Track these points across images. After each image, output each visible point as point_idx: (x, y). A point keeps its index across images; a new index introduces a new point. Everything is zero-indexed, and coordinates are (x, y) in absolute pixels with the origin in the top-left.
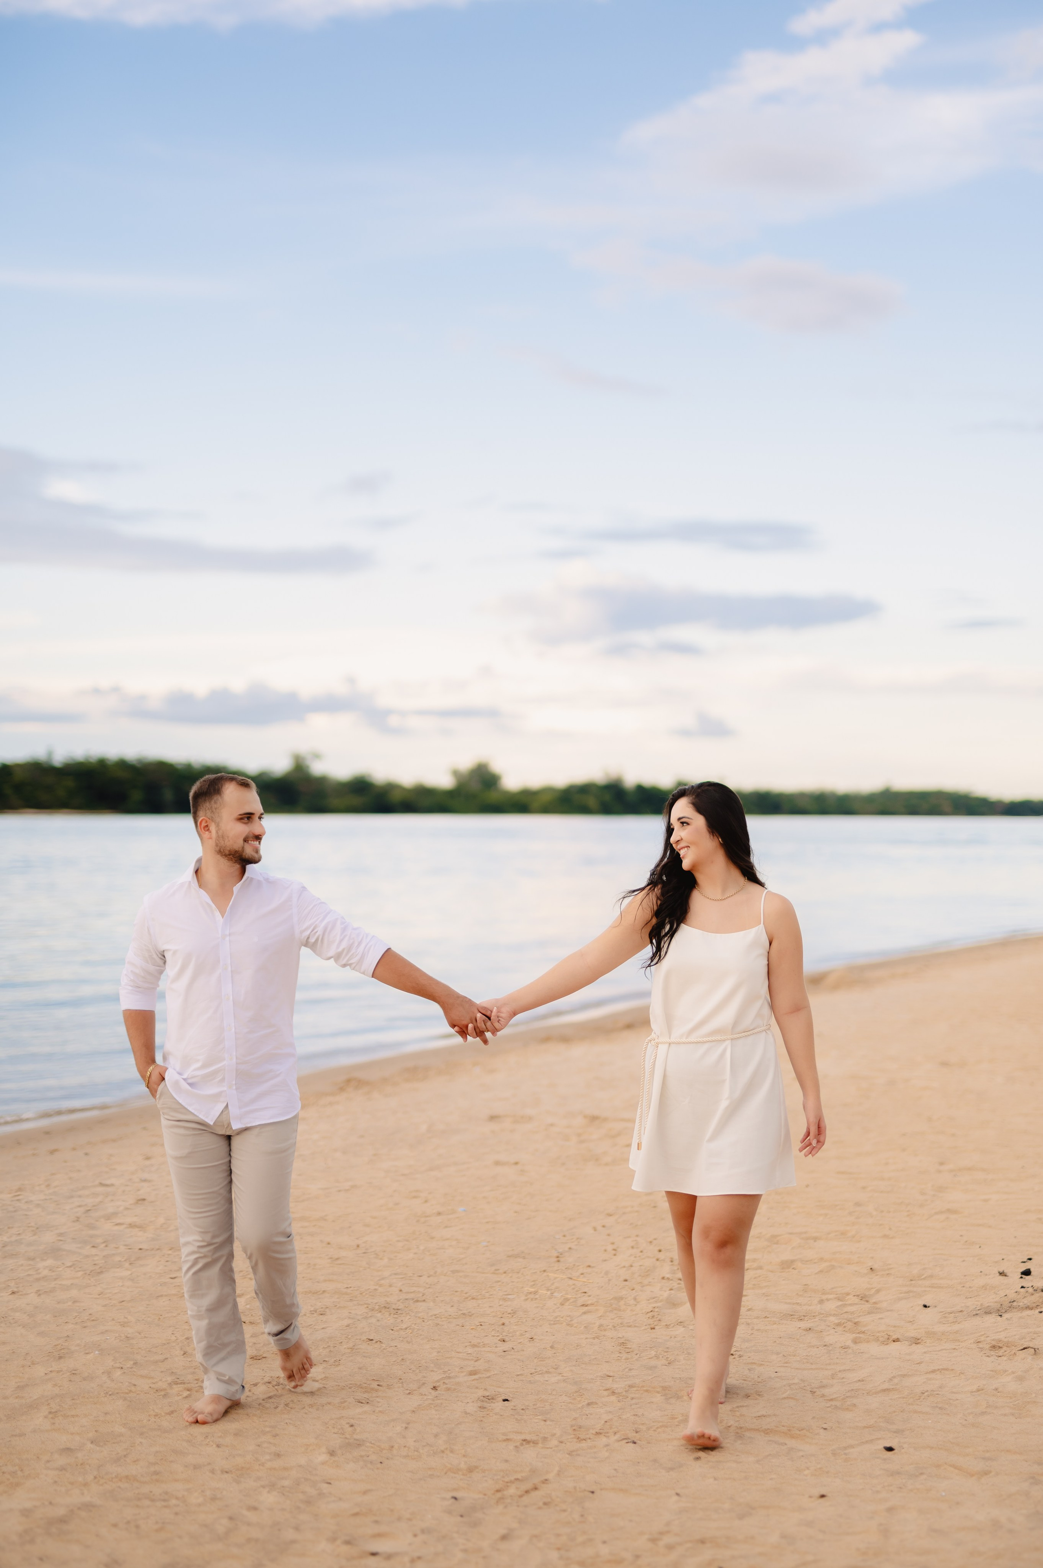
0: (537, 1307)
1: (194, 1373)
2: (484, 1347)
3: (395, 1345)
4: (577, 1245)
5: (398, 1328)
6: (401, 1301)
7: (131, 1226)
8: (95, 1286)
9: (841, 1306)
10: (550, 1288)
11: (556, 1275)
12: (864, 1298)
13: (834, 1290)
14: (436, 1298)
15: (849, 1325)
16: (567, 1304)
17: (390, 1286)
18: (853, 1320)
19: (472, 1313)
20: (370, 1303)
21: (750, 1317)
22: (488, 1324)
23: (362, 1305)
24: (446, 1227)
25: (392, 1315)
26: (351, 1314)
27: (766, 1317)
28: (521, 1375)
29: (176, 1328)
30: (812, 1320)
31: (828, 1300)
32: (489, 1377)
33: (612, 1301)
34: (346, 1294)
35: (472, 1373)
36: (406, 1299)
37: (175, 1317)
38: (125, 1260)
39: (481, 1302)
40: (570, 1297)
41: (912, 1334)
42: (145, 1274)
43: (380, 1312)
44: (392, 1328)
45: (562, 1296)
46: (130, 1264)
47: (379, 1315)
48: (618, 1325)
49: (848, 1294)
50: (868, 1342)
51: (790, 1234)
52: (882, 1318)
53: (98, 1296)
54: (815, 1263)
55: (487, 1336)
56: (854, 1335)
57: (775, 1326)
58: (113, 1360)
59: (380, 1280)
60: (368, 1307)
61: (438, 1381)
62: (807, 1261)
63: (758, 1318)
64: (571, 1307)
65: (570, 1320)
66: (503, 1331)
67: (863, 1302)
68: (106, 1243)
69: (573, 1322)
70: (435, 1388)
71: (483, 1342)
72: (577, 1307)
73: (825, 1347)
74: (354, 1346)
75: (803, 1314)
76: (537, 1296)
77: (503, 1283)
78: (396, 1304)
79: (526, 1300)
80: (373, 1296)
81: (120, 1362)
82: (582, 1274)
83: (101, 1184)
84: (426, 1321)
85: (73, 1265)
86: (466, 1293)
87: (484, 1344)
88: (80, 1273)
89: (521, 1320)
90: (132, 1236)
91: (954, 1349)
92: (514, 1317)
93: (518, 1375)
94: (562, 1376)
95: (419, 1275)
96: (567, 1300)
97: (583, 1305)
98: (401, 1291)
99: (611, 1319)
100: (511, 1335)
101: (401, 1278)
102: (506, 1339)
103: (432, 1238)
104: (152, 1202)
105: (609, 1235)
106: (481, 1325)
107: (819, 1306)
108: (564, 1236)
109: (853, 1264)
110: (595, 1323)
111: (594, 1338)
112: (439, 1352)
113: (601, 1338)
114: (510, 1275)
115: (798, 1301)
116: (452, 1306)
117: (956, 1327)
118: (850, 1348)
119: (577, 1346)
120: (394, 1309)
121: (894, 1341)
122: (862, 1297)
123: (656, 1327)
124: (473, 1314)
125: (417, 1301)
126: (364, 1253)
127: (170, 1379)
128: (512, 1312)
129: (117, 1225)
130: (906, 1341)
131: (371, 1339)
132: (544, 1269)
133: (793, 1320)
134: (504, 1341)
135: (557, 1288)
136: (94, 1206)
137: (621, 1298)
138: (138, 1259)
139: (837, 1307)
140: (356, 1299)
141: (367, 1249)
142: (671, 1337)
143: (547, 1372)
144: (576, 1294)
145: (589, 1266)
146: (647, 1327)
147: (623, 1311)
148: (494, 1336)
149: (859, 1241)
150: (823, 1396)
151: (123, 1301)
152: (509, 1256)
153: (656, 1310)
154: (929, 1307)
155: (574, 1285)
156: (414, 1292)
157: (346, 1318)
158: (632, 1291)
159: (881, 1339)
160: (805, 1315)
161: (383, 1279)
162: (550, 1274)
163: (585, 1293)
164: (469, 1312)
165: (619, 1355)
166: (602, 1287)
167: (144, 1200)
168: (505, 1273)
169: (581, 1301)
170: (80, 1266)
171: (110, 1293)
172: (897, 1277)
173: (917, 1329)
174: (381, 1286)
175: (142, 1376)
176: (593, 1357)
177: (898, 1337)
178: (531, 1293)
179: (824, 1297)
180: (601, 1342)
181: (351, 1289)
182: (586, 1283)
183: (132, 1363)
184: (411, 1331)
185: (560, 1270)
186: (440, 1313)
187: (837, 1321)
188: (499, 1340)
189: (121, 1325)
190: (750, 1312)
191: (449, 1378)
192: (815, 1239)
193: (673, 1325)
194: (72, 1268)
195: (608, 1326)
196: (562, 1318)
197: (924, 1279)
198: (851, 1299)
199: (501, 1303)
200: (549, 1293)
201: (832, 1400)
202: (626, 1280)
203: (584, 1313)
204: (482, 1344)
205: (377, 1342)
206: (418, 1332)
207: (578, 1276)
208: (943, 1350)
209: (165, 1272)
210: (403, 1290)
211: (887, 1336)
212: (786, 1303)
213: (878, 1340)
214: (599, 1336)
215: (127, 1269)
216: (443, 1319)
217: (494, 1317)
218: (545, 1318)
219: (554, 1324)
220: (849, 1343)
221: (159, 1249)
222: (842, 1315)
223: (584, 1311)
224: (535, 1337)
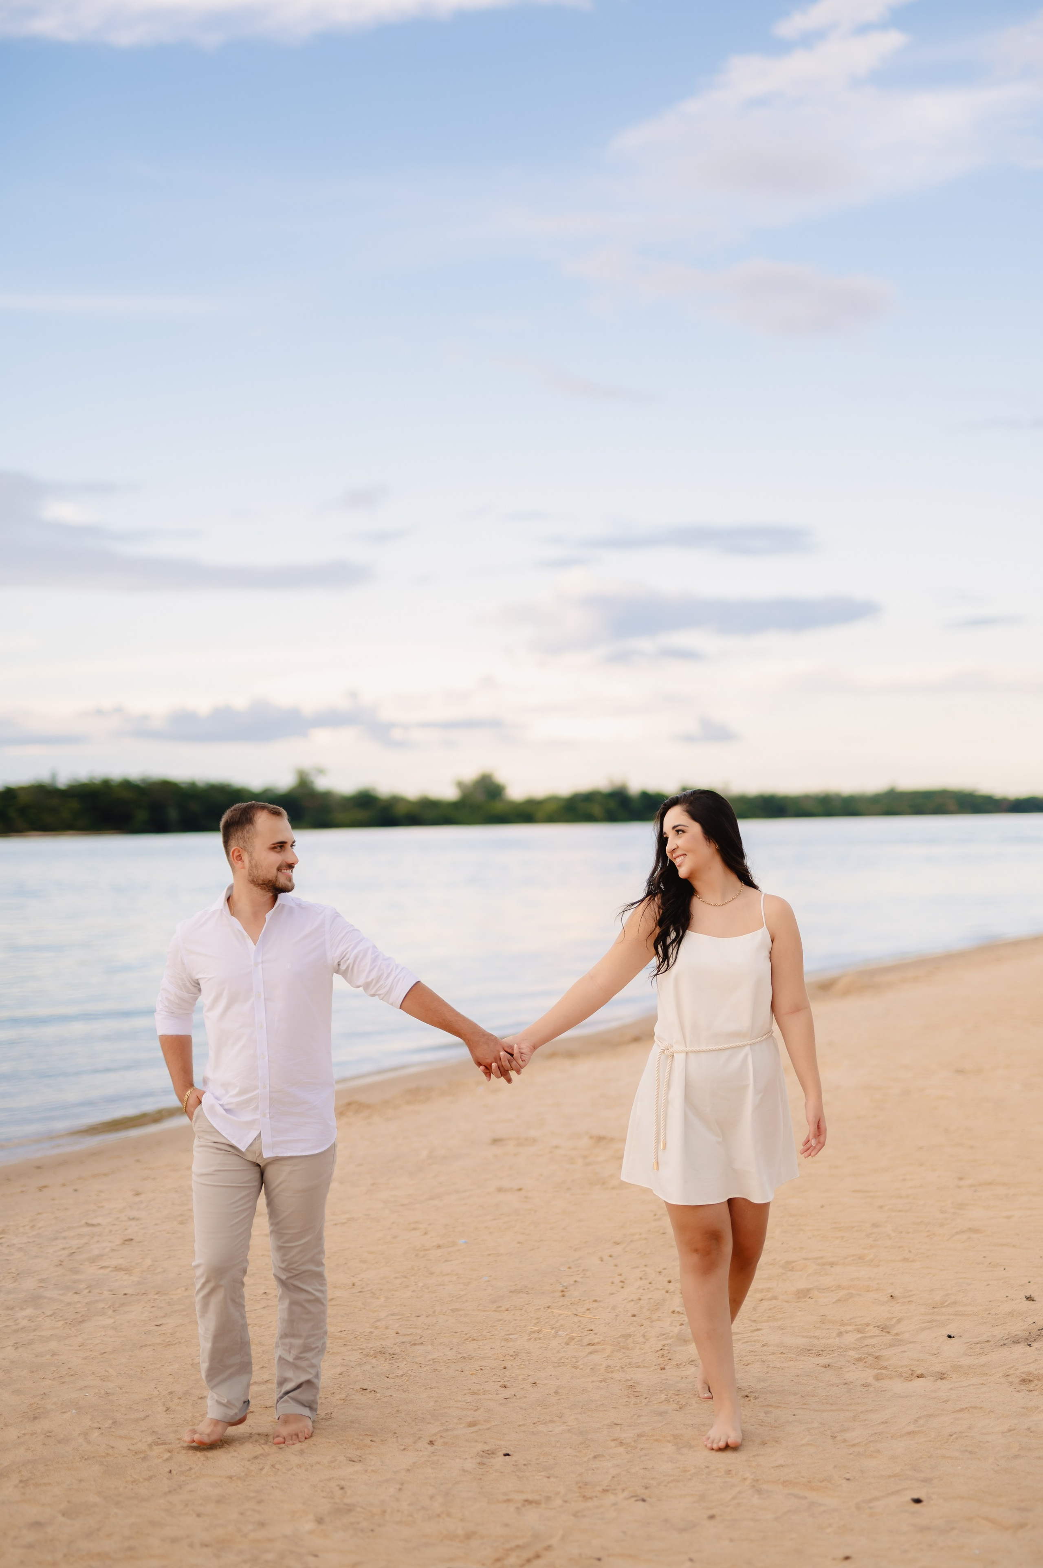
0: (542, 1347)
1: (176, 1432)
2: (484, 1394)
3: (391, 1394)
4: (582, 1277)
5: (394, 1375)
6: (398, 1344)
7: (117, 1269)
8: (76, 1336)
9: (861, 1338)
10: (554, 1326)
11: (560, 1312)
12: (884, 1329)
13: (853, 1321)
14: (435, 1340)
15: (870, 1360)
16: (572, 1343)
17: (387, 1328)
18: (874, 1354)
19: (472, 1356)
20: (364, 1348)
21: (765, 1354)
22: (488, 1368)
23: (356, 1350)
24: (446, 1261)
25: (388, 1360)
26: (345, 1361)
27: (782, 1353)
28: (524, 1425)
29: (159, 1381)
30: (831, 1356)
31: (847, 1332)
32: (488, 1429)
33: (619, 1339)
34: (340, 1338)
35: (472, 1424)
36: (403, 1342)
37: (158, 1368)
38: (108, 1307)
39: (482, 1344)
40: (576, 1335)
41: (937, 1368)
42: (128, 1322)
43: (375, 1357)
44: (388, 1376)
45: (567, 1334)
46: (114, 1311)
47: (374, 1361)
48: (626, 1366)
49: (868, 1325)
50: (891, 1378)
51: (806, 1259)
52: (904, 1352)
53: (78, 1348)
54: (832, 1291)
55: (487, 1382)
56: (876, 1371)
57: (792, 1363)
58: (91, 1419)
59: (375, 1322)
60: (362, 1353)
61: (435, 1435)
62: (824, 1289)
63: (773, 1354)
64: (576, 1346)
65: (575, 1361)
66: (505, 1376)
67: (883, 1334)
68: (90, 1288)
69: (578, 1364)
70: (431, 1443)
71: (483, 1389)
72: (582, 1346)
73: (845, 1386)
74: (347, 1397)
75: (821, 1349)
76: (541, 1336)
77: (505, 1321)
78: (392, 1348)
79: (529, 1339)
80: (369, 1340)
81: (98, 1422)
82: (588, 1310)
83: (87, 1224)
84: (423, 1366)
85: (54, 1313)
86: (466, 1334)
87: (484, 1391)
88: (62, 1322)
89: (523, 1363)
90: (117, 1280)
91: (982, 1384)
92: (516, 1359)
93: (520, 1426)
94: (567, 1425)
95: (417, 1315)
96: (573, 1338)
97: (589, 1344)
98: (397, 1333)
99: (619, 1359)
100: (513, 1380)
101: (399, 1319)
102: (508, 1384)
103: (432, 1273)
104: (140, 1242)
105: (616, 1266)
106: (481, 1370)
107: (838, 1339)
108: (570, 1268)
109: (872, 1291)
110: (601, 1364)
111: (601, 1381)
112: (436, 1401)
113: (608, 1381)
114: (513, 1312)
115: (815, 1335)
116: (451, 1349)
117: (983, 1359)
118: (871, 1386)
119: (583, 1390)
120: (389, 1354)
121: (918, 1377)
122: (882, 1328)
123: (667, 1367)
124: (473, 1358)
125: (415, 1344)
126: (360, 1292)
127: (150, 1439)
128: (514, 1354)
129: (102, 1268)
130: (931, 1376)
131: (365, 1388)
132: (548, 1305)
133: (811, 1355)
134: (505, 1387)
135: (562, 1326)
136: (79, 1248)
137: (629, 1336)
138: (123, 1305)
139: (857, 1340)
140: (350, 1344)
141: (363, 1288)
142: (682, 1378)
143: (552, 1421)
144: (582, 1332)
145: (596, 1301)
146: (656, 1367)
147: (631, 1349)
148: (494, 1382)
149: (878, 1266)
150: (845, 1441)
151: (104, 1353)
152: (511, 1292)
153: (666, 1348)
154: (954, 1337)
155: (579, 1321)
156: (411, 1334)
157: (339, 1366)
158: (641, 1328)
159: (904, 1375)
160: (823, 1349)
161: (379, 1320)
162: (554, 1311)
163: (592, 1330)
164: (469, 1355)
165: (627, 1400)
166: (609, 1323)
167: (132, 1240)
168: (507, 1310)
169: (586, 1341)
170: (61, 1315)
171: (91, 1344)
172: (919, 1305)
173: (941, 1363)
174: (376, 1328)
175: (121, 1437)
176: (600, 1403)
177: (923, 1372)
178: (534, 1332)
179: (843, 1329)
180: (608, 1385)
181: (345, 1333)
182: (592, 1320)
183: (110, 1422)
184: (407, 1378)
185: (565, 1306)
186: (438, 1356)
187: (857, 1356)
188: (500, 1386)
189: (102, 1379)
190: (765, 1348)
191: (447, 1430)
192: (832, 1264)
193: (684, 1364)
194: (53, 1318)
195: (615, 1367)
196: (567, 1359)
197: (947, 1306)
198: (872, 1331)
199: (502, 1344)
200: (553, 1331)
201: (854, 1445)
202: (634, 1316)
203: (591, 1353)
204: (482, 1391)
205: (371, 1392)
206: (415, 1379)
207: (584, 1312)
208: (970, 1385)
209: (150, 1319)
210: (399, 1332)
211: (910, 1372)
212: (803, 1336)
213: (902, 1376)
214: (606, 1379)
215: (110, 1317)
216: (442, 1364)
217: (495, 1360)
218: (549, 1359)
219: (558, 1366)
220: (871, 1380)
221: (145, 1294)
222: (862, 1349)
223: (590, 1351)
224: (537, 1382)
